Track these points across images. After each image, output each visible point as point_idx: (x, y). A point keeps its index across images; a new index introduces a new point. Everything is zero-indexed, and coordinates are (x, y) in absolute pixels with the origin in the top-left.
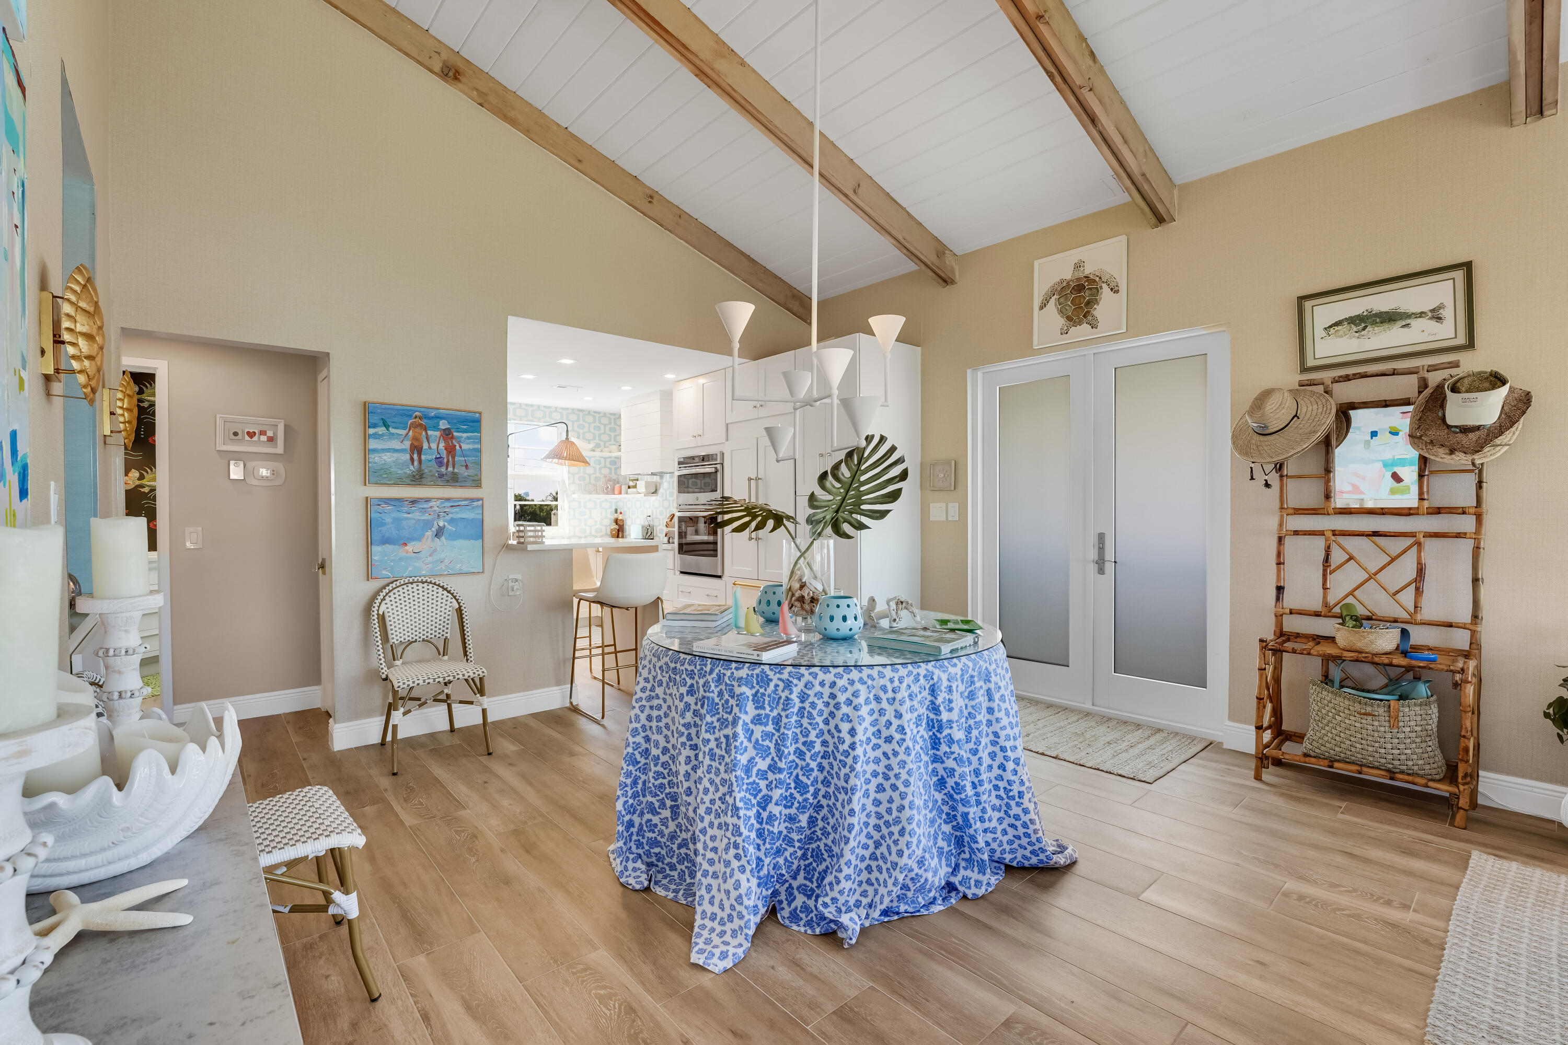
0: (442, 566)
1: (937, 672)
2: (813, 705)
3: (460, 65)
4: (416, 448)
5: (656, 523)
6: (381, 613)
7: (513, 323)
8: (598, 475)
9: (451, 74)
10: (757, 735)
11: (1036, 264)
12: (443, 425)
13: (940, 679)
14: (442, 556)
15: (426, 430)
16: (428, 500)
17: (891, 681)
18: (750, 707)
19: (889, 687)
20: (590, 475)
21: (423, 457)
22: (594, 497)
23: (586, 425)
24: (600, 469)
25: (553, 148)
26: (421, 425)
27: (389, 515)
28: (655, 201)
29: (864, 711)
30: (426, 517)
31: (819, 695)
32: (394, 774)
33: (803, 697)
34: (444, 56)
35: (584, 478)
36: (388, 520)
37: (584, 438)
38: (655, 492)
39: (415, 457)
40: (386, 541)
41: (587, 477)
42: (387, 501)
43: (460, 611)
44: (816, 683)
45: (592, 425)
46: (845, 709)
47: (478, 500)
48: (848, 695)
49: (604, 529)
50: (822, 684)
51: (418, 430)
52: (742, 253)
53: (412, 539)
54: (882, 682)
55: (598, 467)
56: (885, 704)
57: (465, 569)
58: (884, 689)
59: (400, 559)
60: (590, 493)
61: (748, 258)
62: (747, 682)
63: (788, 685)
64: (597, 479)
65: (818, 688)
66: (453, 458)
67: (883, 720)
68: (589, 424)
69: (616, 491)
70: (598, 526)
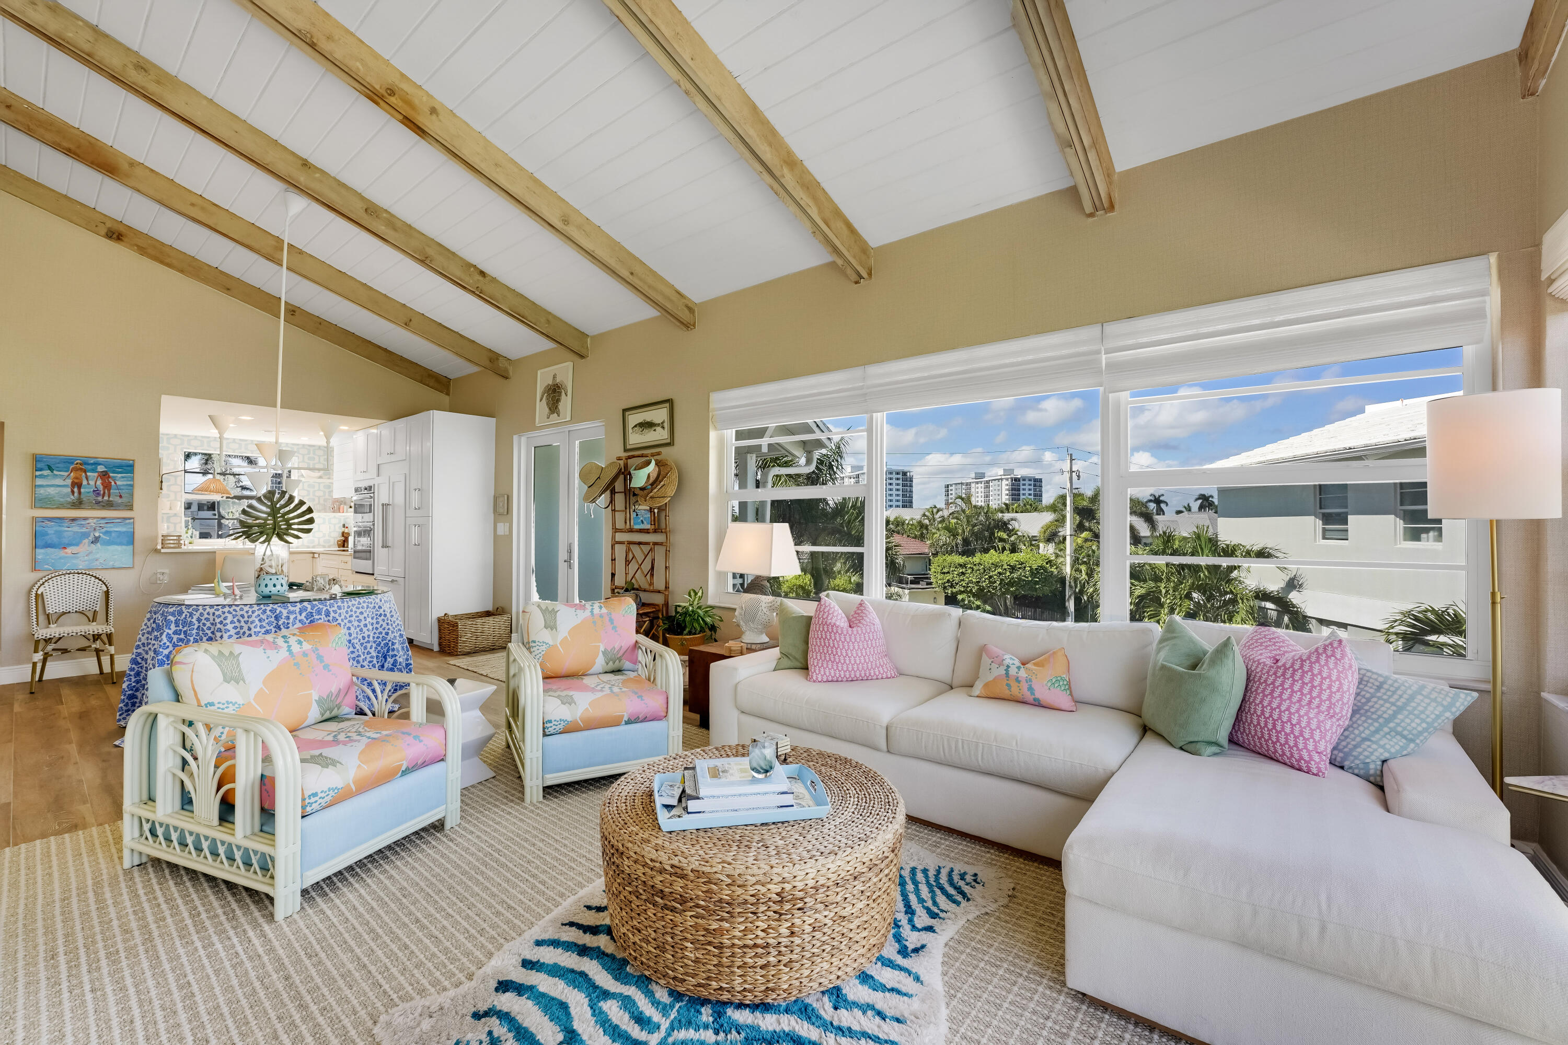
0: (97, 563)
1: (279, 609)
2: (204, 624)
3: (122, 229)
4: (77, 484)
6: (39, 592)
7: (165, 399)
8: (327, 497)
9: (115, 236)
10: (175, 640)
11: (539, 372)
12: (101, 468)
13: (281, 612)
14: (98, 556)
15: (85, 472)
16: (85, 519)
17: (247, 612)
18: (173, 627)
19: (246, 615)
20: (319, 497)
21: (82, 490)
24: (315, 492)
25: (206, 281)
26: (81, 469)
27: (52, 529)
28: (297, 313)
29: (230, 627)
30: (84, 530)
31: (207, 619)
32: (32, 693)
33: (199, 620)
34: (109, 224)
36: (51, 531)
39: (76, 490)
40: (48, 546)
42: (50, 519)
43: (107, 593)
44: (205, 613)
46: (219, 626)
47: (130, 519)
48: (221, 619)
49: (332, 540)
50: (208, 614)
51: (79, 472)
52: (379, 347)
53: (70, 545)
54: (241, 613)
56: (243, 624)
57: (117, 565)
58: (242, 616)
59: (60, 558)
61: (385, 350)
62: (173, 614)
63: (191, 615)
64: (325, 500)
65: (206, 616)
66: (109, 490)
67: (242, 631)
69: (342, 510)
70: (327, 538)
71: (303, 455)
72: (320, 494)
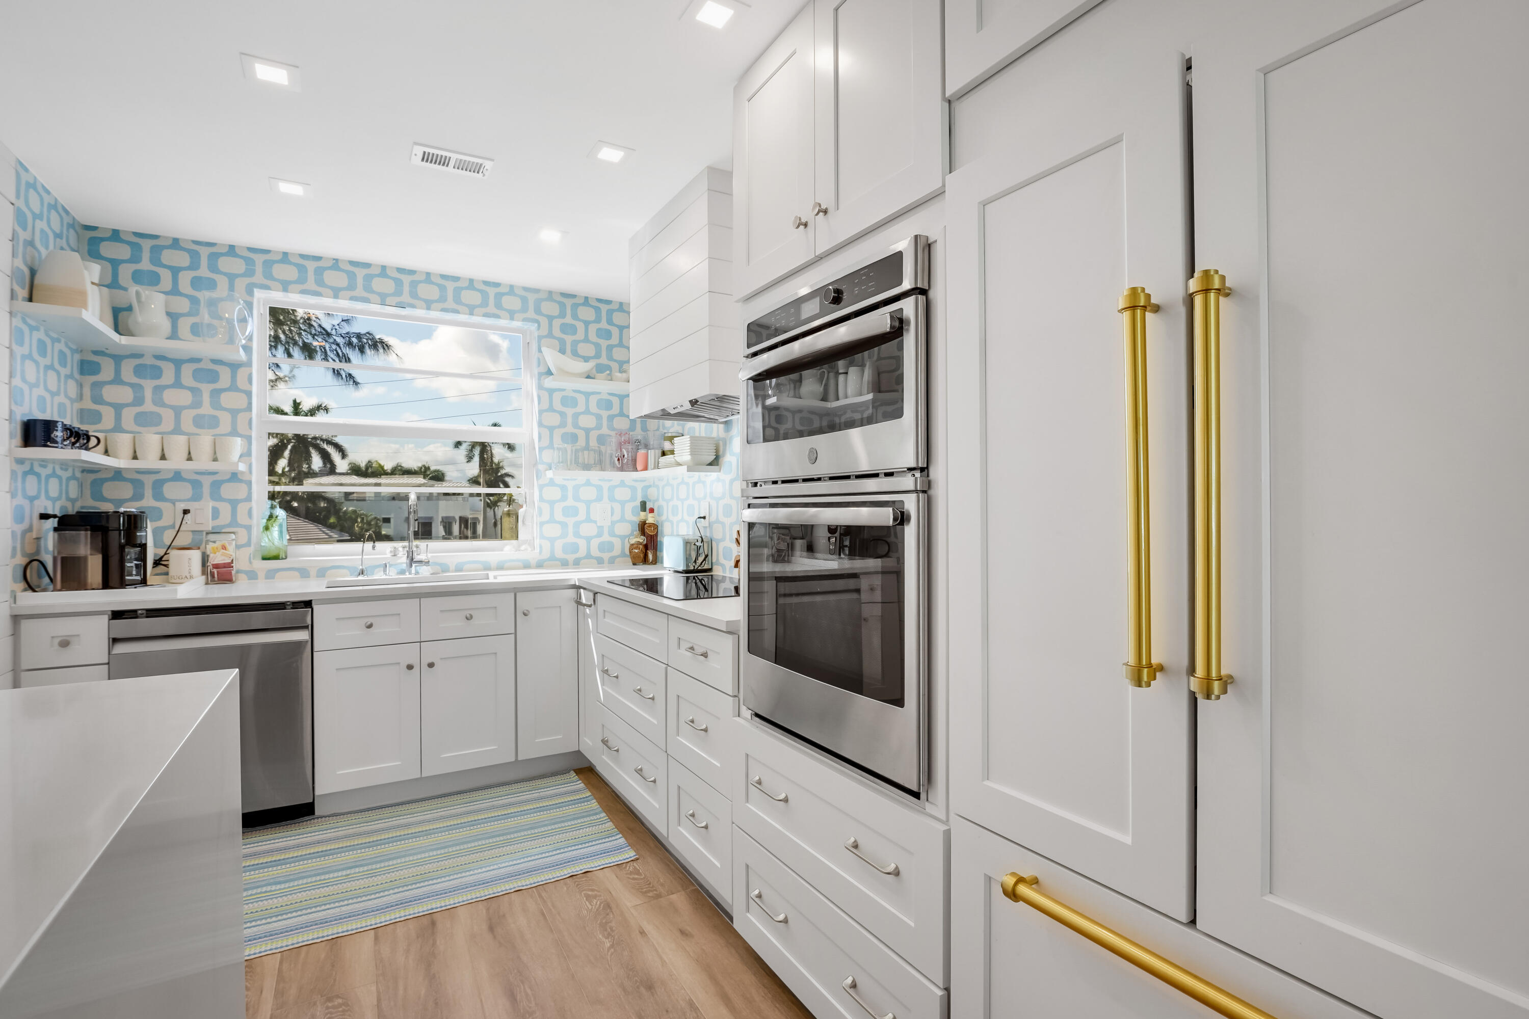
5: (717, 535)
8: (605, 430)
20: (587, 431)
22: (595, 475)
23: (580, 326)
24: (611, 418)
35: (574, 438)
37: (575, 354)
38: (715, 462)
41: (581, 434)
45: (593, 328)
49: (617, 543)
55: (605, 414)
60: (587, 467)
64: (601, 440)
68: (587, 323)
69: (639, 466)
70: (606, 537)
71: (551, 318)
72: (587, 421)
